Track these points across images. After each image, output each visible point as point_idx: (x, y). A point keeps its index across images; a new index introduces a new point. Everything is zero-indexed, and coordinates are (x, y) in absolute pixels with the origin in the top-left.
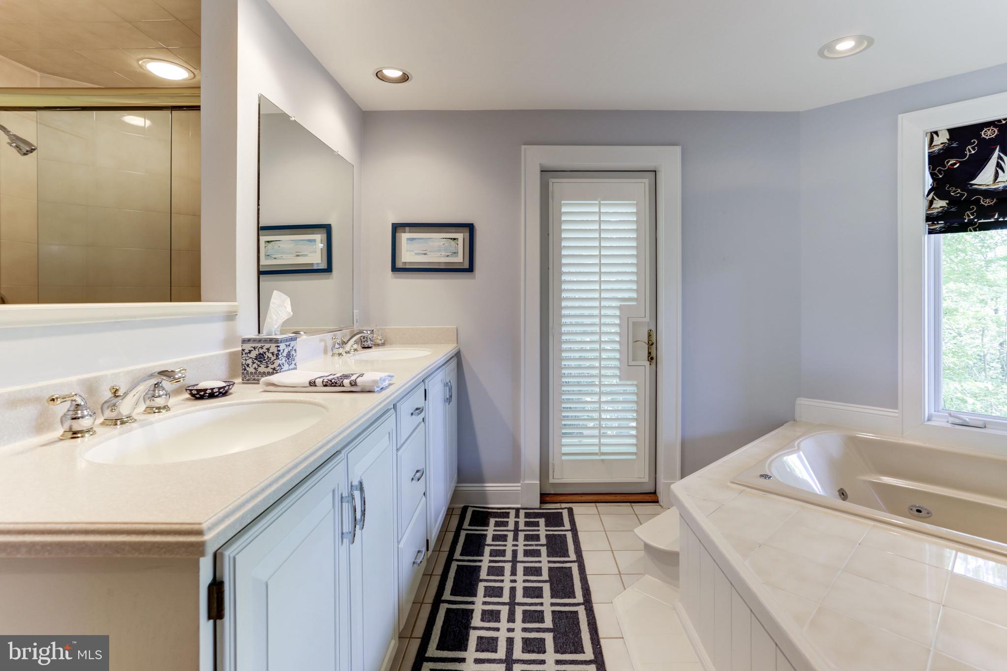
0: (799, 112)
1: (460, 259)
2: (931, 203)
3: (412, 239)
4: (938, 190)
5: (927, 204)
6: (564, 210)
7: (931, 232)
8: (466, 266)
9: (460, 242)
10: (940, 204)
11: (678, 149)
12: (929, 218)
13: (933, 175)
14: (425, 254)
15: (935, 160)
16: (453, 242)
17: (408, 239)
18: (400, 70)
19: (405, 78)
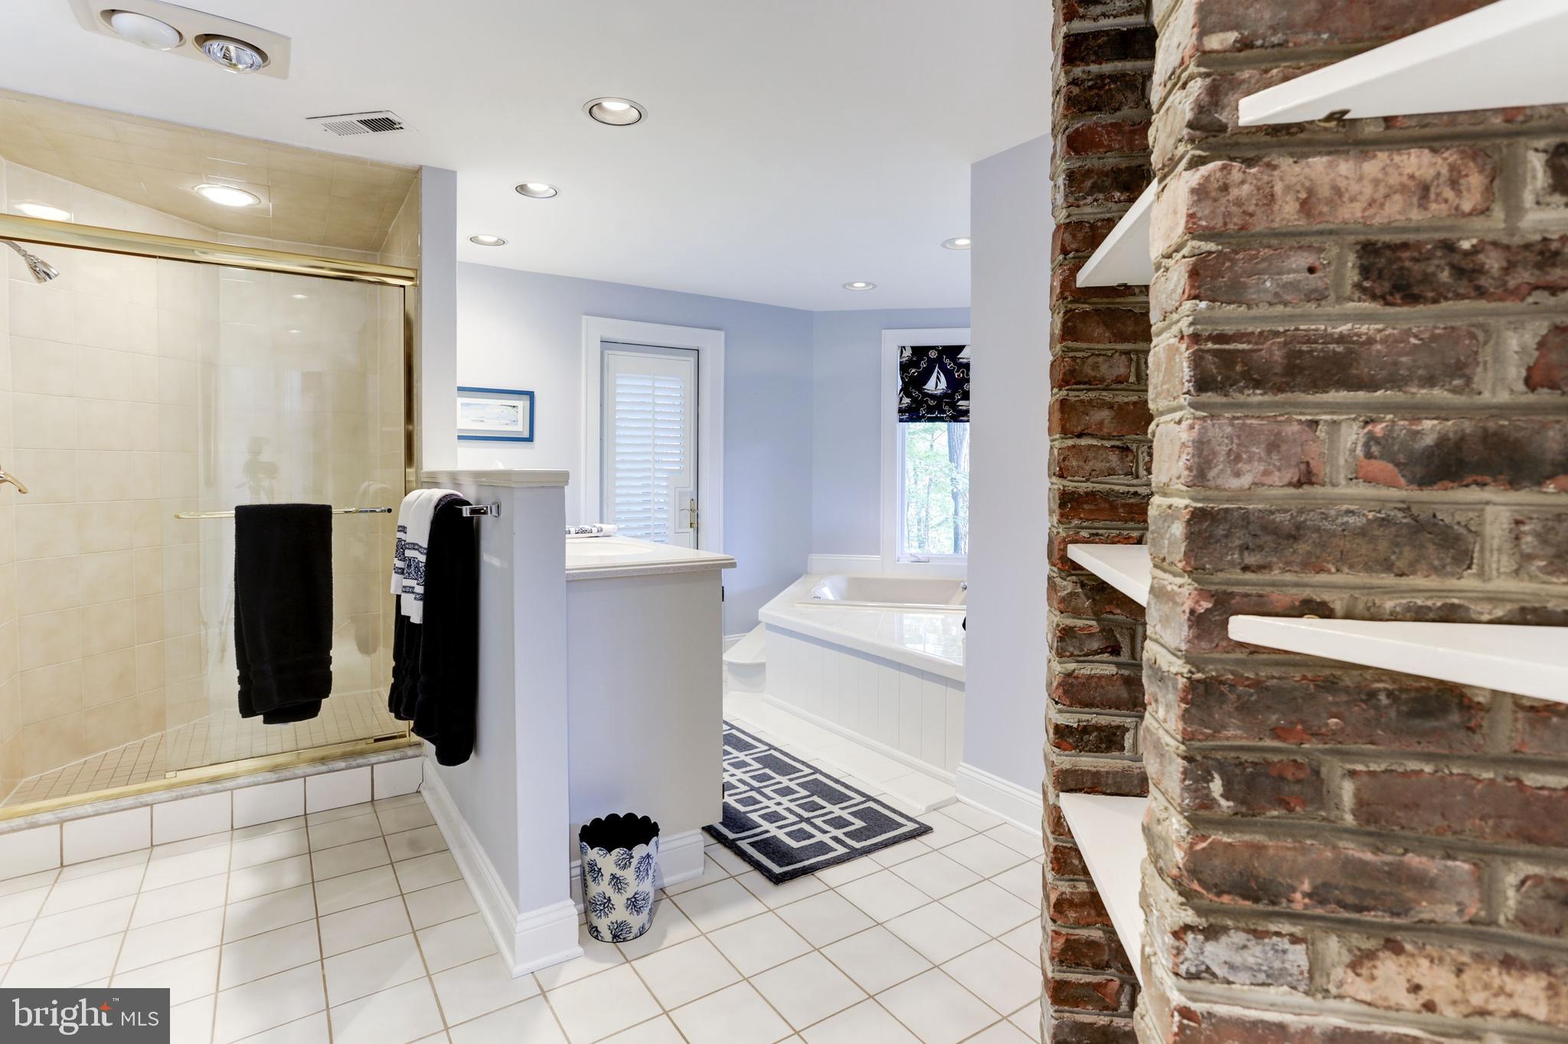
0: (811, 312)
1: (521, 428)
2: (901, 399)
3: (468, 405)
4: (906, 390)
5: (899, 400)
6: (619, 382)
7: (901, 421)
8: (526, 435)
9: (520, 410)
10: (907, 401)
11: (722, 334)
12: (901, 411)
13: (902, 378)
14: (482, 421)
15: (904, 367)
16: (512, 410)
17: (462, 404)
18: (495, 236)
19: (501, 242)
